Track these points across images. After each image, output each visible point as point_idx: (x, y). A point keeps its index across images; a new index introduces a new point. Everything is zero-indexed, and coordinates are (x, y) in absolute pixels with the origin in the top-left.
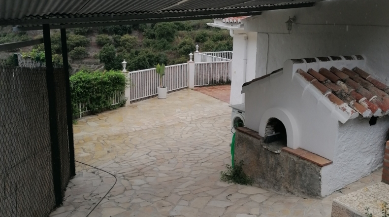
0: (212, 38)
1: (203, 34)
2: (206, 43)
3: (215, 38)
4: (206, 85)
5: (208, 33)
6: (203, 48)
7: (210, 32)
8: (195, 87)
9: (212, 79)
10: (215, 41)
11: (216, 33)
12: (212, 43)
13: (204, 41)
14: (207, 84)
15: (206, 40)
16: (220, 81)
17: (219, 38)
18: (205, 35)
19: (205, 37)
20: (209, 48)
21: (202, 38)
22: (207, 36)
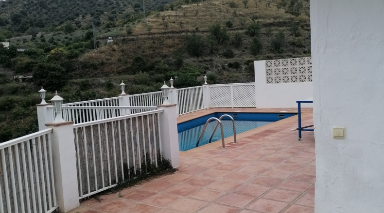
0: (20, 104)
1: (8, 101)
2: (14, 111)
3: (25, 104)
4: (111, 186)
5: (15, 99)
6: (11, 116)
7: (18, 97)
8: (82, 201)
9: (125, 165)
10: (24, 107)
11: (26, 98)
12: (22, 110)
13: (10, 108)
14: (114, 182)
15: (14, 107)
16: (143, 165)
17: (30, 103)
18: (11, 101)
19: (11, 103)
20: (18, 115)
21: (8, 105)
22: (14, 102)
